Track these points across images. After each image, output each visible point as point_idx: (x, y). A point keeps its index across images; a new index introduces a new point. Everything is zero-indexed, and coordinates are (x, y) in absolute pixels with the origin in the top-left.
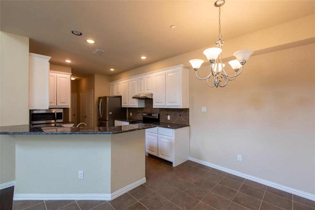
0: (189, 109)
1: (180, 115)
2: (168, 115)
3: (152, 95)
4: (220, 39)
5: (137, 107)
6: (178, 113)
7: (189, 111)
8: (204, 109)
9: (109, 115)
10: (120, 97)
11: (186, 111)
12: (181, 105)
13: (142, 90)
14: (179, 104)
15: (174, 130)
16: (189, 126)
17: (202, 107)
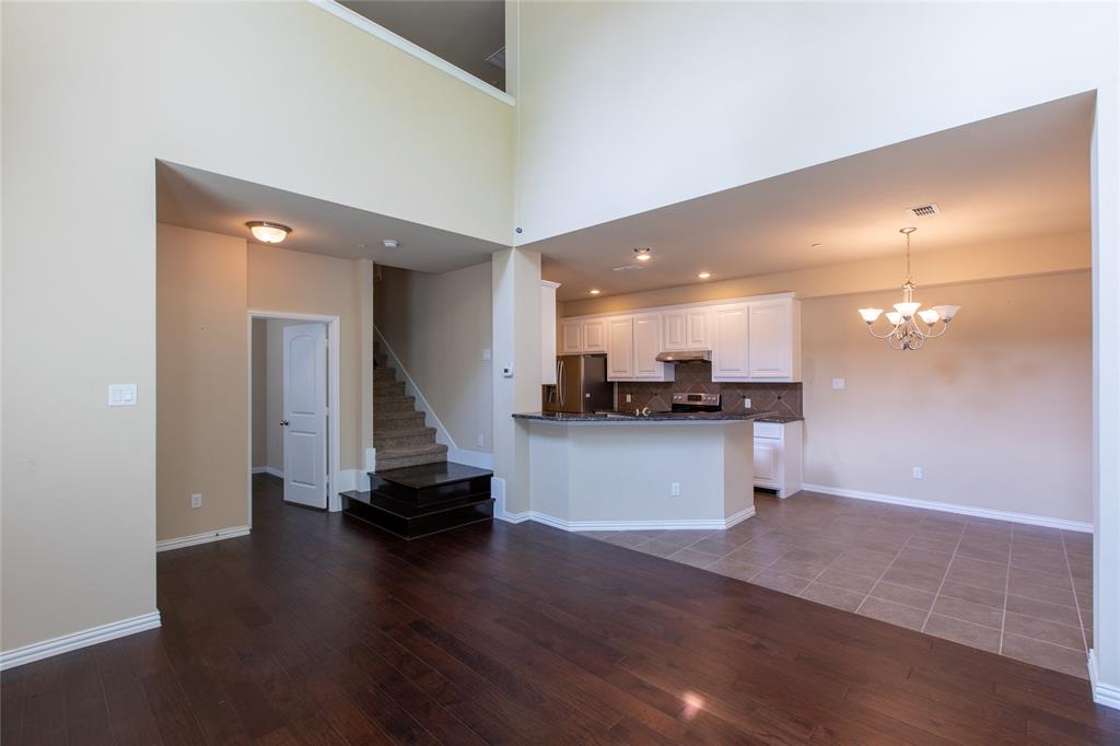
0: (801, 383)
1: (779, 398)
2: (744, 397)
3: (709, 353)
4: (909, 283)
5: (662, 380)
6: (774, 394)
7: (801, 388)
8: (839, 383)
9: (586, 400)
10: (603, 357)
11: (795, 388)
12: (791, 376)
13: (679, 340)
14: (786, 374)
15: (782, 426)
16: (803, 419)
17: (834, 380)
